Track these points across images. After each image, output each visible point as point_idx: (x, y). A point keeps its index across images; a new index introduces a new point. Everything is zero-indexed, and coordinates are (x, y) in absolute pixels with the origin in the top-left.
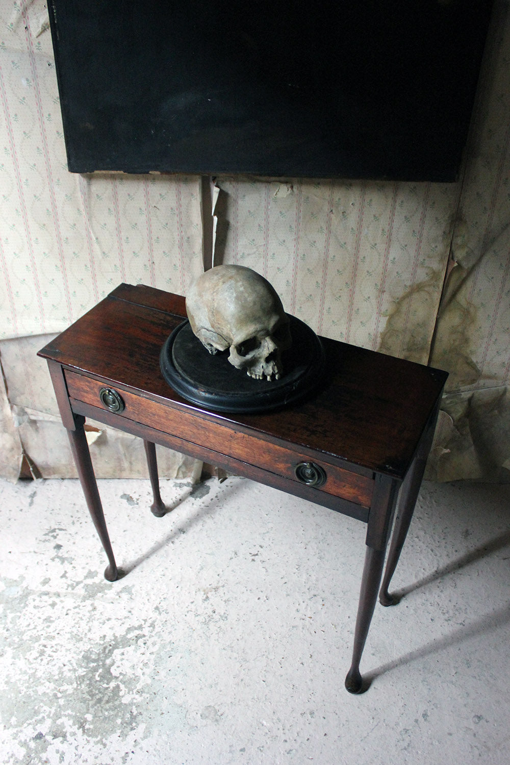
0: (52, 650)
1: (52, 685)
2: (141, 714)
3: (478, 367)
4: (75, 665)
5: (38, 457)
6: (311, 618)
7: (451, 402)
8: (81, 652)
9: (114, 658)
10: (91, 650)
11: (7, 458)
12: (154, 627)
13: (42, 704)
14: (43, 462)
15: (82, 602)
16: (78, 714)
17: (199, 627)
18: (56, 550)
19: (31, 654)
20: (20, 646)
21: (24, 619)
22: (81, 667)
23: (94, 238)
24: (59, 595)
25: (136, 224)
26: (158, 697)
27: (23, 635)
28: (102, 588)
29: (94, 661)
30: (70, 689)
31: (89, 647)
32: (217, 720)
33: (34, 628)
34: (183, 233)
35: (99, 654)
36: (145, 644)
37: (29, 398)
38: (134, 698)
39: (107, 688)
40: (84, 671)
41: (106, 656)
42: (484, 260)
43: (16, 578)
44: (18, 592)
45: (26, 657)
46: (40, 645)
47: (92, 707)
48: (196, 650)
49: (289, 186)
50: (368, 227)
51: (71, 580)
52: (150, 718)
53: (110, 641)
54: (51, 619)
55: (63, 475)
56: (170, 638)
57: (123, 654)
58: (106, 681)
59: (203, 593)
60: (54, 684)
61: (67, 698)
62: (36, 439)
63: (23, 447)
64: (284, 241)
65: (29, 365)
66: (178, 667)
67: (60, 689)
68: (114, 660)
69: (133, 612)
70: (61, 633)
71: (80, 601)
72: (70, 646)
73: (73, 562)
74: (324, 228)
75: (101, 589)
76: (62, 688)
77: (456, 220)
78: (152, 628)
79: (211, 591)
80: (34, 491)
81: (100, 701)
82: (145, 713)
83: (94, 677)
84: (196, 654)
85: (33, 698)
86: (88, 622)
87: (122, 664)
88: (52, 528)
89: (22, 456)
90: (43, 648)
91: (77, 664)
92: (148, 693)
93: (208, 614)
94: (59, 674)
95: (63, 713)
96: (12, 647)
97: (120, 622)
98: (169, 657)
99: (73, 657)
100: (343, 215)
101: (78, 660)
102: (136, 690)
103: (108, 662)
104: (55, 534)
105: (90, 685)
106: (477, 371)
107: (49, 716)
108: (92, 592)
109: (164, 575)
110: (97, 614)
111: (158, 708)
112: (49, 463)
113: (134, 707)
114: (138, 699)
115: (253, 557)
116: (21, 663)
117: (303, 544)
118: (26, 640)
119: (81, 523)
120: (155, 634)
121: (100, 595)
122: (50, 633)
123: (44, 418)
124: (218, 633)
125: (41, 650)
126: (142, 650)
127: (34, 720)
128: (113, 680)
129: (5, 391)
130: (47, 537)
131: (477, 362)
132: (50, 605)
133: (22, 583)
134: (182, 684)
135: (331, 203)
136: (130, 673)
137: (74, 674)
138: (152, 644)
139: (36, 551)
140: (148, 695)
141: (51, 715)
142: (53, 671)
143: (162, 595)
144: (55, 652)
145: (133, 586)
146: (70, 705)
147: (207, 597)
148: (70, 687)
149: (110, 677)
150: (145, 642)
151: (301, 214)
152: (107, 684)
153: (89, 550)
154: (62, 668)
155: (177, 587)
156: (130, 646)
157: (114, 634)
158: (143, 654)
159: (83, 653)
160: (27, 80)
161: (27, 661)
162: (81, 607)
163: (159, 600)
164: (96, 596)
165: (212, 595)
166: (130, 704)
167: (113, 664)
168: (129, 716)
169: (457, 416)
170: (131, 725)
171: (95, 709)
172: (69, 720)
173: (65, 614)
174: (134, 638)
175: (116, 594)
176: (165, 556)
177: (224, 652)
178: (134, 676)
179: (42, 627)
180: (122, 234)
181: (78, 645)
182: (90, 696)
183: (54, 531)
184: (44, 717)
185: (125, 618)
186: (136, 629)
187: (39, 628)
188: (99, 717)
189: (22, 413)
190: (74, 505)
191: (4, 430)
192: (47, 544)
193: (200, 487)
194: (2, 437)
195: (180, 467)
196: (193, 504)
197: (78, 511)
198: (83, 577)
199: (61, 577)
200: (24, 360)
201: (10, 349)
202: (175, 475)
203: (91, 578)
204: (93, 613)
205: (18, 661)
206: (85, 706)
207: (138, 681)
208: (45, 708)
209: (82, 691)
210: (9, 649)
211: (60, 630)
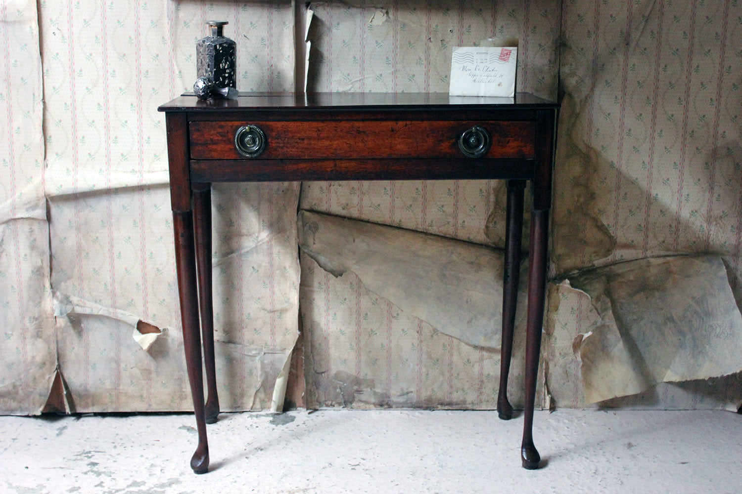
3: (610, 232)
5: (75, 378)
7: (586, 279)
11: (35, 379)
14: (81, 386)
18: (89, 466)
23: (177, 72)
37: (76, 284)
42: (597, 91)
43: (33, 487)
49: (384, 11)
51: (109, 488)
55: (105, 407)
59: (287, 493)
62: (76, 349)
63: (58, 359)
64: (381, 75)
65: (83, 236)
74: (423, 58)
77: (560, 46)
79: (298, 492)
80: (65, 426)
88: (87, 451)
89: (56, 372)
100: (442, 44)
104: (90, 455)
106: (611, 237)
109: (235, 482)
112: (88, 387)
115: (354, 467)
117: (417, 457)
119: (125, 447)
123: (92, 310)
129: (49, 275)
130: (79, 457)
131: (608, 225)
133: (41, 490)
135: (428, 30)
139: (62, 467)
145: (194, 491)
151: (398, 44)
153: (135, 466)
155: (253, 490)
169: (595, 292)
176: (237, 468)
183: (90, 452)
189: (66, 302)
190: (117, 434)
191: (37, 334)
192: (79, 462)
193: (282, 416)
194: (33, 344)
195: (257, 392)
196: (273, 429)
197: (121, 439)
198: (126, 486)
199: (96, 486)
200: (78, 229)
201: (64, 214)
202: (251, 404)
203: (136, 486)
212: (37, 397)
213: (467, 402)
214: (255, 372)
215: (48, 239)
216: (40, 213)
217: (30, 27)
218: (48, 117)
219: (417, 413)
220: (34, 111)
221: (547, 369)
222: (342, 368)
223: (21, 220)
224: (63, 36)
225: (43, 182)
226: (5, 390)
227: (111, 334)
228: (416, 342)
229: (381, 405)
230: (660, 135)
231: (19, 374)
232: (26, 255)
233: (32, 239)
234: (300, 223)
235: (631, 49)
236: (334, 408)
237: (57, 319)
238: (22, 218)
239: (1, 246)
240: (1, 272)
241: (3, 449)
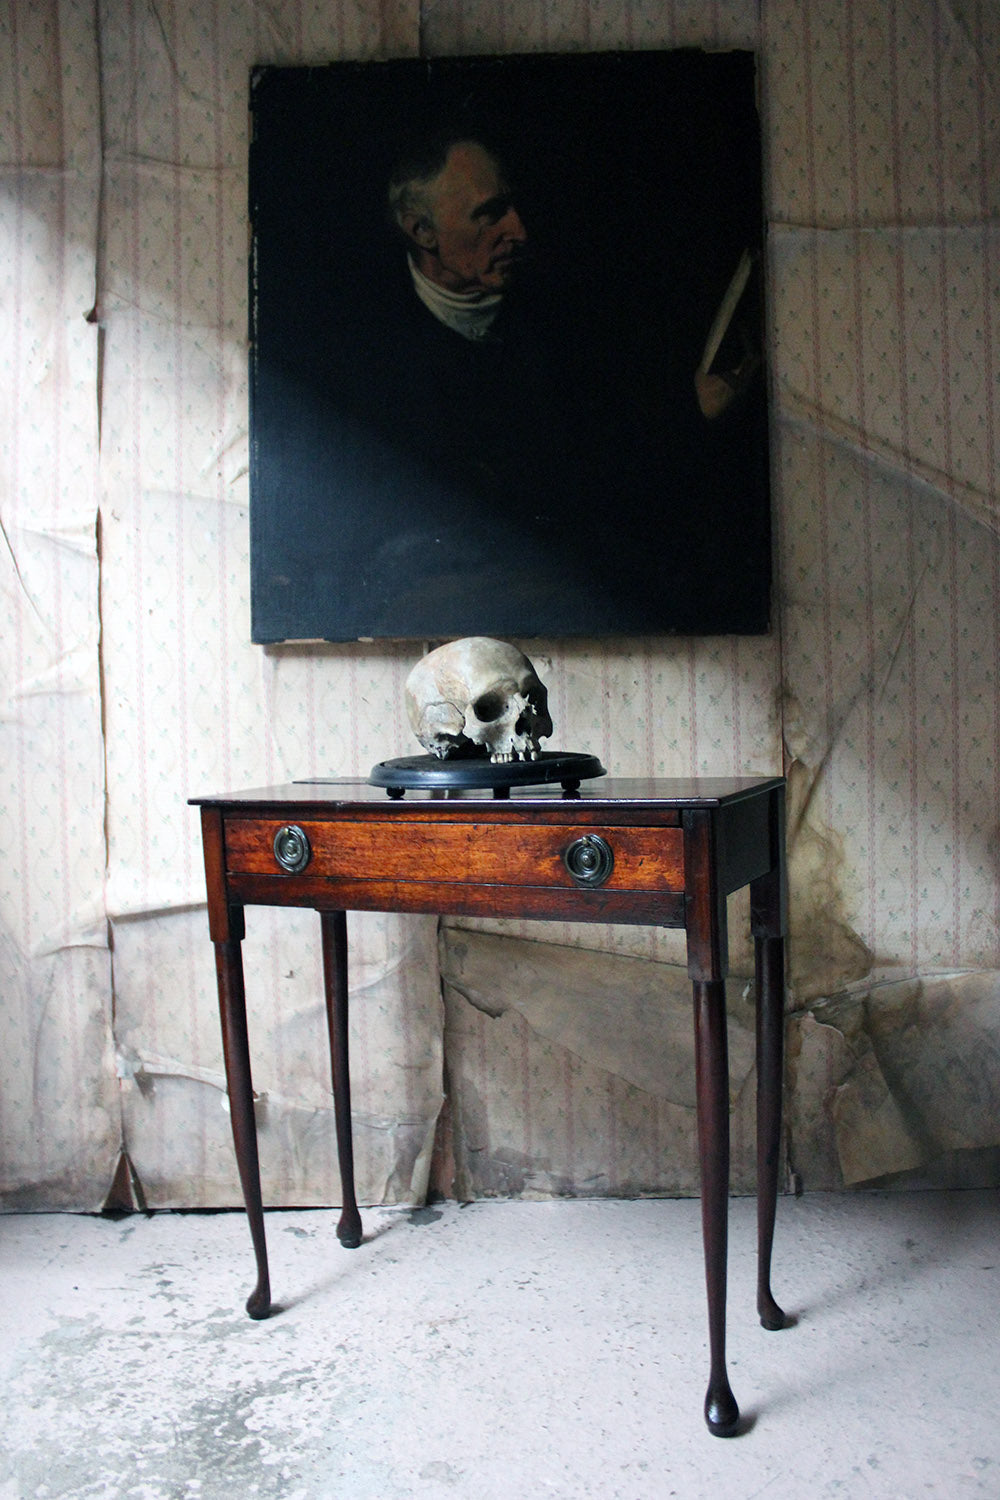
0: (134, 1399)
1: (128, 1444)
2: (299, 1476)
3: (866, 944)
4: (175, 1417)
5: (146, 1161)
6: (632, 1348)
7: (835, 1010)
8: (190, 1402)
9: (253, 1407)
10: (210, 1398)
11: (93, 1161)
12: (333, 1368)
13: (102, 1468)
14: (154, 1170)
15: (200, 1343)
16: (173, 1480)
17: (419, 1365)
18: (160, 1286)
19: (93, 1405)
21: (89, 1363)
22: (188, 1419)
23: (276, 749)
24: (158, 1335)
25: (337, 726)
26: (335, 1452)
27: (82, 1381)
28: (240, 1327)
29: (214, 1412)
30: (163, 1448)
31: (206, 1395)
32: (451, 1480)
33: (105, 1374)
34: (402, 739)
35: (224, 1404)
36: (314, 1388)
37: (147, 1034)
38: (287, 1457)
39: (234, 1446)
40: (192, 1426)
41: (237, 1406)
42: (836, 754)
43: (82, 1315)
44: (82, 1333)
45: (83, 1408)
46: (112, 1394)
47: (203, 1470)
48: (413, 1392)
49: (546, 659)
50: (661, 715)
51: (184, 1319)
52: (317, 1481)
53: (246, 1387)
54: (140, 1363)
55: (185, 1201)
56: (363, 1379)
57: (271, 1402)
58: (233, 1437)
59: (427, 1326)
60: (132, 1441)
61: (155, 1460)
62: (147, 1121)
63: (124, 1136)
65: (156, 969)
66: (378, 1414)
67: (141, 1449)
68: (252, 1411)
69: (294, 1352)
70: (156, 1379)
71: (197, 1342)
72: (170, 1395)
73: (189, 1299)
74: (600, 720)
75: (238, 1327)
76: (145, 1448)
77: (783, 697)
78: (329, 1370)
79: (443, 1324)
80: (131, 1227)
81: (219, 1462)
82: (307, 1476)
83: (210, 1432)
84: (413, 1397)
85: (86, 1460)
86: (209, 1366)
87: (267, 1415)
88: (158, 1263)
89: (120, 1154)
90: (118, 1397)
91: (179, 1416)
92: (313, 1449)
93: (437, 1349)
94: (142, 1430)
95: (142, 1479)
96: (58, 1397)
97: (270, 1365)
98: (361, 1402)
99: (173, 1408)
100: (625, 699)
101: (184, 1411)
102: (293, 1445)
103: (241, 1413)
104: (161, 1270)
105: (199, 1443)
106: (867, 952)
107: (113, 1484)
108: (219, 1333)
109: (356, 1309)
110: (227, 1357)
111: (335, 1467)
112: (164, 1175)
113: (286, 1468)
114: (296, 1456)
115: (521, 1286)
116: (73, 1416)
117: (611, 1269)
118: (87, 1388)
119: (209, 1259)
120: (335, 1376)
121: (234, 1335)
122: (135, 1379)
123: (167, 1068)
124: (456, 1372)
125: (113, 1399)
126: (310, 1395)
127: (82, 1489)
128: (249, 1436)
129: (111, 1021)
130: (147, 1273)
131: (862, 934)
132: (141, 1347)
133: (92, 1322)
134: (382, 1435)
135: (605, 681)
136: (281, 1425)
137: (172, 1429)
138: (329, 1387)
139: (123, 1286)
140: (316, 1452)
141: (119, 1482)
142: (132, 1425)
143: (351, 1331)
144: (139, 1402)
145: (299, 1324)
146: (159, 1469)
147: (436, 1331)
148: (162, 1445)
149: (242, 1431)
150: (314, 1386)
151: (566, 702)
152: (235, 1440)
153: (220, 1287)
154: (150, 1422)
155: (380, 1321)
156: (285, 1392)
157: (257, 1381)
158: (310, 1401)
159: (194, 1403)
160: (212, 533)
161: (84, 1413)
162: (197, 1349)
163: (344, 1337)
164: (228, 1337)
165: (445, 1328)
166: (277, 1466)
167: (252, 1414)
168: (274, 1480)
169: (850, 1029)
170: (279, 1490)
171: (209, 1473)
172: (153, 1488)
173: (167, 1355)
174: (295, 1383)
175: (265, 1333)
176: (359, 1288)
177: (466, 1393)
178: (289, 1429)
179: (120, 1373)
180: (316, 741)
181: (185, 1393)
182: (200, 1456)
183: (161, 1266)
184: (103, 1486)
185: (280, 1360)
186: (298, 1373)
187: (112, 1374)
188: (215, 1483)
189: (133, 1057)
190: (201, 1240)
191: (96, 1101)
192: (147, 1280)
193: (425, 1213)
194: (91, 1115)
195: (390, 1178)
196: (412, 1231)
197: (205, 1247)
198: (206, 1316)
199: (166, 1316)
200: (149, 959)
201: (130, 938)
202: (382, 1196)
203: (220, 1316)
204: (219, 1356)
205: (65, 1414)
206: (187, 1470)
207: (297, 1435)
208: (108, 1473)
209: (186, 1452)
210: (53, 1399)
211: (155, 1376)
212: (95, 1188)
213: (681, 1187)
214: (386, 1150)
215: (110, 971)
216: (100, 939)
217: (91, 699)
218: (111, 812)
219: (611, 1204)
220: (93, 805)
221: (790, 1136)
222: (505, 1143)
223: (76, 950)
224: (131, 708)
225: (104, 899)
226: (55, 1177)
227: (192, 1101)
228: (606, 1105)
229: (562, 1194)
230: (924, 809)
231: (73, 1157)
232: (81, 995)
233: (90, 973)
234: (442, 946)
235: (877, 697)
236: (497, 1199)
237: (123, 1081)
238: (77, 946)
239: (50, 984)
240: (50, 1018)
241: (47, 1261)
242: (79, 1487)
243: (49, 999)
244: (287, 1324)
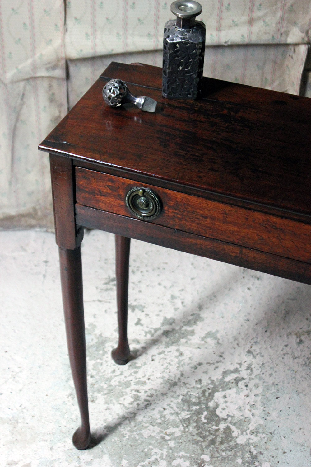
0: (146, 394)
1: (157, 429)
2: (261, 453)
4: (175, 408)
8: (179, 396)
9: (216, 401)
10: (189, 393)
12: (252, 370)
13: (151, 447)
15: (165, 348)
16: (193, 455)
17: (300, 369)
19: (124, 399)
20: (110, 391)
21: (107, 365)
22: (183, 410)
26: (275, 437)
27: (110, 381)
28: (183, 334)
29: (195, 404)
30: (178, 431)
31: (186, 391)
33: (121, 374)
35: (199, 398)
36: (247, 386)
38: (249, 439)
39: (218, 430)
40: (187, 414)
41: (207, 400)
44: (92, 340)
45: (120, 402)
47: (207, 448)
48: (304, 391)
51: (147, 327)
52: (273, 457)
53: (207, 384)
56: (272, 380)
58: (214, 423)
59: (295, 337)
60: (159, 427)
61: (178, 441)
66: (289, 408)
67: (166, 432)
68: (217, 403)
69: (224, 356)
70: (152, 378)
71: (163, 346)
73: (144, 309)
76: (168, 431)
78: (249, 371)
79: (303, 335)
81: (213, 442)
82: (266, 453)
83: (199, 419)
84: (305, 395)
85: (139, 441)
86: (178, 367)
87: (226, 406)
90: (136, 393)
91: (178, 408)
92: (263, 433)
93: (307, 356)
94: (161, 418)
95: (176, 455)
96: (102, 393)
97: (213, 366)
98: (277, 398)
99: (171, 401)
101: (178, 403)
102: (250, 430)
103: (211, 404)
105: (197, 427)
107: (162, 458)
110: (185, 358)
111: (279, 447)
113: (252, 447)
114: (254, 439)
118: (116, 386)
119: (142, 272)
120: (255, 377)
121: (183, 341)
122: (139, 378)
125: (134, 395)
126: (245, 392)
127: (147, 462)
128: (222, 422)
133: (94, 330)
134: (297, 424)
136: (238, 415)
137: (177, 418)
138: (255, 386)
140: (264, 435)
141: (164, 457)
142: (153, 415)
143: (252, 339)
145: (217, 331)
146: (182, 447)
147: (301, 341)
148: (176, 430)
149: (217, 419)
150: (246, 384)
152: (217, 425)
153: (158, 298)
154: (163, 412)
155: (266, 331)
156: (230, 389)
157: (210, 378)
158: (248, 396)
159: (181, 397)
161: (122, 406)
162: (166, 353)
163: (250, 344)
164: (180, 342)
165: (306, 338)
166: (246, 445)
167: (217, 406)
168: (248, 455)
170: (254, 463)
171: (211, 451)
172: (185, 461)
173: (150, 359)
174: (233, 381)
175: (200, 339)
178: (243, 418)
179: (129, 374)
182: (201, 437)
185: (218, 362)
186: (232, 372)
188: (217, 457)
201: (81, 72)
204: (181, 358)
205: (111, 406)
206: (198, 447)
207: (249, 422)
208: (155, 450)
209: (191, 433)
210: (99, 395)
211: (150, 375)
215: (66, 92)
216: (60, 73)
223: (41, 79)
225: (63, 45)
226: (26, 212)
231: (38, 201)
232: (45, 107)
233: (50, 93)
238: (43, 77)
239: (22, 99)
240: (22, 121)
241: (41, 276)
242: (144, 461)
243: (21, 109)
244: (210, 331)
